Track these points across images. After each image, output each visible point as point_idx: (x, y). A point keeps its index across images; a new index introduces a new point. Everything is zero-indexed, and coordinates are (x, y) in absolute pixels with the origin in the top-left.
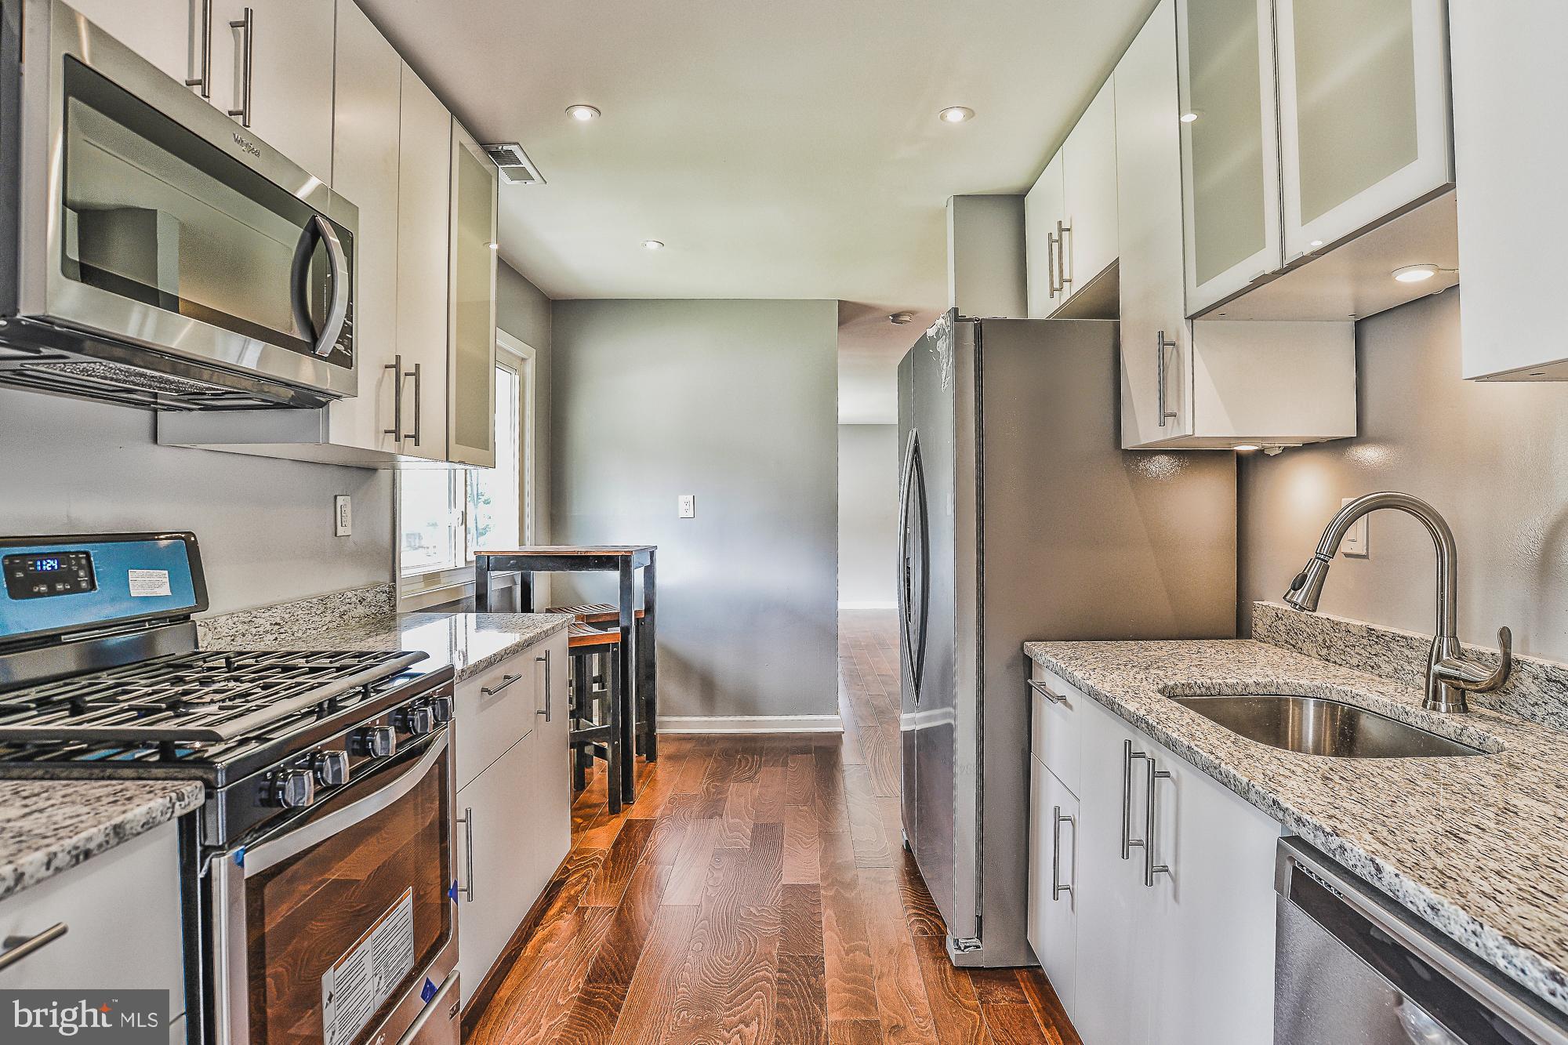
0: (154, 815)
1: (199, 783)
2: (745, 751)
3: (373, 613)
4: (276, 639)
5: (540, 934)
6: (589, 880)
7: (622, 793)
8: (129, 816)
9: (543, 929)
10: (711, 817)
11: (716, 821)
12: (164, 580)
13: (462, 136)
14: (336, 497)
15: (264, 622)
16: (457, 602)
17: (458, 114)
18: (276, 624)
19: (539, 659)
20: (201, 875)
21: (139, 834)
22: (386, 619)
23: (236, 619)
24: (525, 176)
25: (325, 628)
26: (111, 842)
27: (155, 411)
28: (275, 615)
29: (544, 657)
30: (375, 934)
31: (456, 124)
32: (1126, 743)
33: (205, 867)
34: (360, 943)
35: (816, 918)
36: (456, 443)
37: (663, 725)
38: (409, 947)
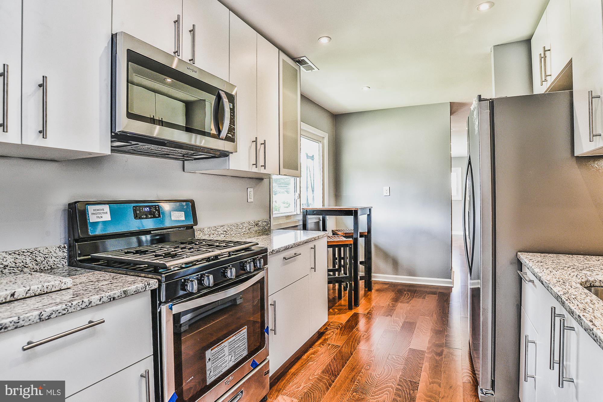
0: (138, 289)
1: (156, 280)
2: (409, 291)
3: (261, 229)
4: (225, 236)
5: (311, 351)
6: (334, 333)
7: (354, 302)
8: (129, 288)
9: (312, 349)
10: (387, 316)
11: (389, 318)
12: (183, 215)
13: (283, 56)
14: (247, 188)
15: (221, 230)
16: (296, 226)
17: (281, 49)
18: (225, 231)
19: (312, 248)
20: (158, 311)
21: (133, 294)
22: (266, 231)
23: (211, 229)
24: (311, 68)
25: (243, 233)
26: (122, 296)
27: (184, 161)
28: (224, 228)
29: (313, 247)
30: (229, 341)
31: (280, 51)
32: (552, 308)
33: (160, 308)
34: (223, 343)
35: (420, 366)
36: (284, 168)
37: (375, 277)
38: (245, 347)
